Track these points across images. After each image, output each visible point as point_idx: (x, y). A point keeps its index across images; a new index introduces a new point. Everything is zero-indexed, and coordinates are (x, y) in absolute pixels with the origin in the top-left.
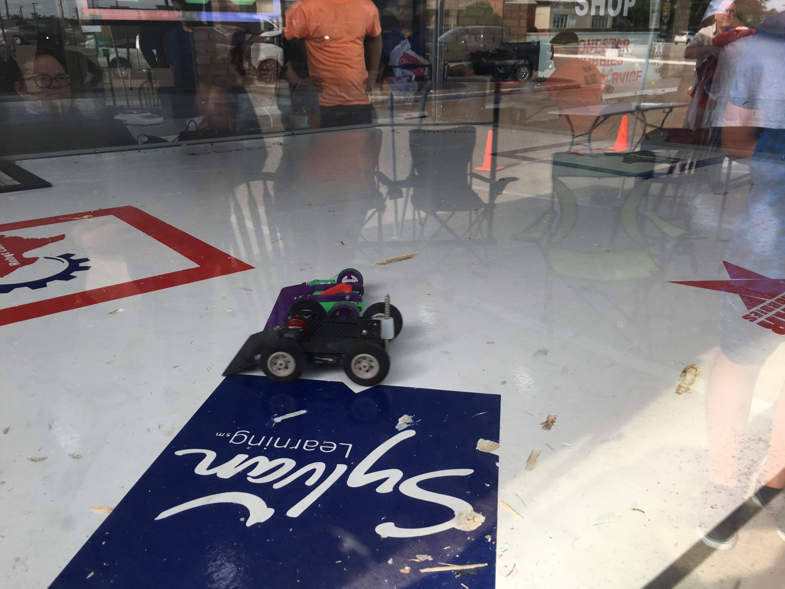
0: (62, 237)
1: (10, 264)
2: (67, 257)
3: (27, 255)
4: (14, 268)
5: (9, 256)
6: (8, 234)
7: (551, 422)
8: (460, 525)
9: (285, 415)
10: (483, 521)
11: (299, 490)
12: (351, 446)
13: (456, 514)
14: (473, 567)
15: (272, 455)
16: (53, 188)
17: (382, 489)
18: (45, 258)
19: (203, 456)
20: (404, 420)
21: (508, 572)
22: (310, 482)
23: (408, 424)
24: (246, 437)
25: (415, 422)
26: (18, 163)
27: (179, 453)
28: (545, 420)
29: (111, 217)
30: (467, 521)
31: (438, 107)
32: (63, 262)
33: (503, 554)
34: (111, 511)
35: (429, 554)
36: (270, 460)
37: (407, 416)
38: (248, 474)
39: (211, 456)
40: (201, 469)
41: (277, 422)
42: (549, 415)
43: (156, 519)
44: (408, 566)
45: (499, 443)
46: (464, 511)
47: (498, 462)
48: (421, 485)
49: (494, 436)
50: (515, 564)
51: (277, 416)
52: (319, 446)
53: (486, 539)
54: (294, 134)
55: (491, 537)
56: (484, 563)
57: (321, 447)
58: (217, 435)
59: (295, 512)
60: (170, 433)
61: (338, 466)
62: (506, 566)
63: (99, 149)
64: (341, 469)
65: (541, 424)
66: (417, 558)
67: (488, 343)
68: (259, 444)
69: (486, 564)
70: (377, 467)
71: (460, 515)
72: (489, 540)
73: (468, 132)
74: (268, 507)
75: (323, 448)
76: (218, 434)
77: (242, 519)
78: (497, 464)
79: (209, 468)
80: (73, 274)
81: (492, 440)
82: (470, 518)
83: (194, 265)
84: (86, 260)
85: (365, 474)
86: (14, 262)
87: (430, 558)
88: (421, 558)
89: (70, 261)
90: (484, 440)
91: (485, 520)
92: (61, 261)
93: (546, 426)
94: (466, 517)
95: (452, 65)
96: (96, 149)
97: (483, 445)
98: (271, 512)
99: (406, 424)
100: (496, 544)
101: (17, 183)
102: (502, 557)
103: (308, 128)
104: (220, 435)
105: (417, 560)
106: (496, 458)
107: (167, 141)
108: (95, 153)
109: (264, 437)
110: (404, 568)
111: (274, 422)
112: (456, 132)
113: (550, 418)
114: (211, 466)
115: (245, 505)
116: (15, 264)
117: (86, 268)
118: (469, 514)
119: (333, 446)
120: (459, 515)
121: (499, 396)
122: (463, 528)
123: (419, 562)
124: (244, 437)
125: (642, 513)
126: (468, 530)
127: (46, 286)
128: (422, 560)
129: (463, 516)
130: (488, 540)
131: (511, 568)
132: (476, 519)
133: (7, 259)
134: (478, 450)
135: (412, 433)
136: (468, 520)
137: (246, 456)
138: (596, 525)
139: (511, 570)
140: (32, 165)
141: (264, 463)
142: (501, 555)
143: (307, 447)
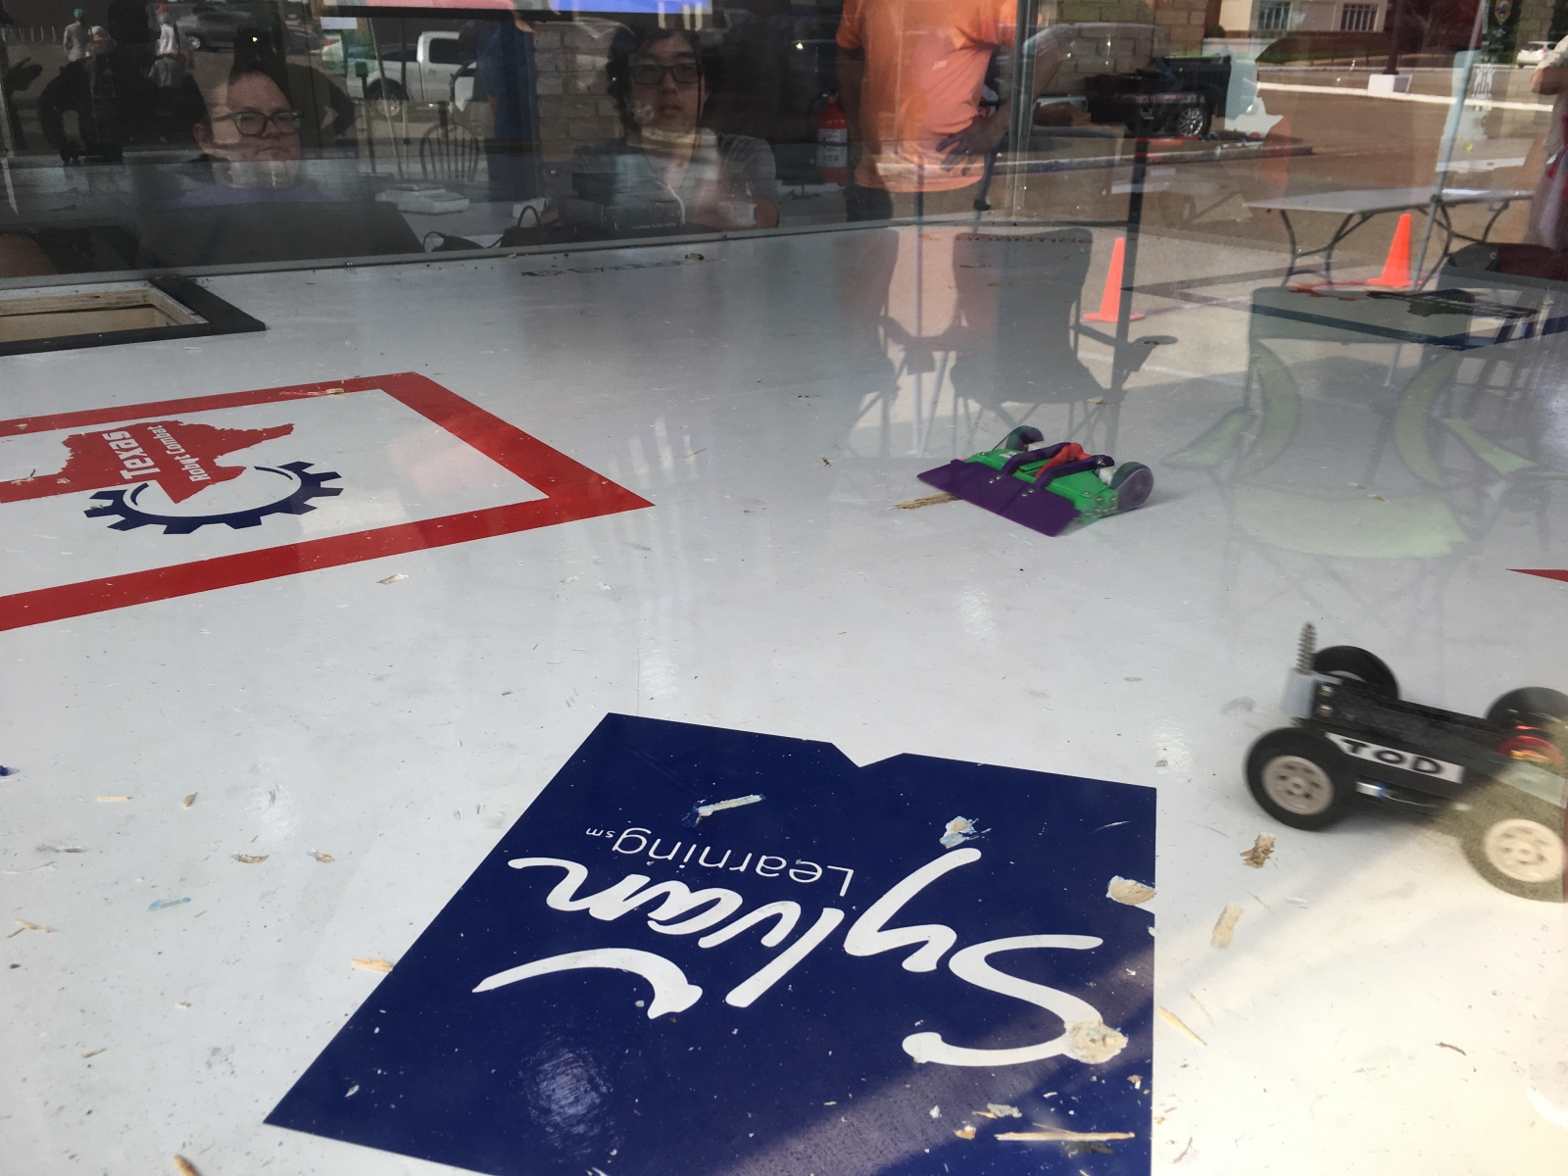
0: (287, 430)
1: (192, 479)
2: (298, 468)
3: (224, 461)
4: (201, 485)
5: (189, 463)
6: (187, 419)
7: (1263, 852)
8: (1077, 1050)
9: (719, 802)
10: (1124, 1046)
11: (748, 953)
12: (850, 873)
13: (1068, 1026)
14: (1104, 1137)
15: (697, 879)
16: (268, 332)
17: (913, 964)
18: (257, 468)
19: (562, 873)
20: (957, 828)
21: (1177, 1155)
22: (771, 940)
23: (965, 835)
24: (644, 841)
25: (979, 833)
26: (200, 281)
27: (517, 864)
28: (1252, 846)
29: (379, 395)
30: (1089, 1043)
31: (1018, 188)
32: (291, 479)
33: (1166, 1116)
34: (391, 969)
35: (1013, 1105)
36: (693, 890)
37: (964, 819)
38: (650, 915)
39: (577, 874)
40: (560, 898)
41: (704, 814)
42: (1259, 837)
43: (475, 990)
44: (971, 1126)
45: (1154, 886)
46: (1083, 1023)
47: (1153, 925)
48: (995, 961)
49: (1145, 873)
50: (1191, 1139)
51: (704, 804)
52: (787, 869)
53: (1130, 1082)
54: (725, 239)
55: (1142, 1081)
56: (1126, 1132)
57: (792, 872)
58: (587, 833)
59: (743, 996)
60: (499, 824)
61: (827, 911)
62: (1173, 1142)
63: (351, 258)
64: (831, 918)
65: (1243, 854)
66: (988, 1111)
67: (1127, 679)
68: (670, 857)
69: (1132, 1135)
70: (904, 918)
71: (1077, 1029)
72: (1138, 1086)
73: (1080, 241)
74: (690, 982)
75: (796, 874)
76: (591, 832)
77: (640, 1004)
78: (1151, 931)
79: (574, 898)
80: (310, 502)
81: (1139, 880)
82: (1096, 1037)
83: (536, 495)
84: (334, 476)
85: (880, 930)
86: (198, 474)
87: (1016, 1113)
88: (996, 1111)
89: (305, 478)
90: (1122, 879)
91: (1128, 1044)
92: (287, 475)
93: (1252, 859)
94: (1088, 1035)
95: (1044, 102)
96: (348, 259)
97: (1121, 889)
98: (696, 993)
99: (961, 836)
100: (1150, 1096)
101: (200, 321)
102: (1164, 1122)
103: (754, 227)
104: (594, 833)
105: (990, 1115)
106: (1149, 918)
107: (480, 247)
108: (345, 266)
109: (679, 844)
110: (962, 1127)
111: (697, 814)
112: (1054, 241)
113: (1261, 843)
114: (581, 893)
115: (645, 976)
116: (200, 478)
117: (336, 492)
118: (1094, 1030)
119: (816, 871)
120: (1074, 1029)
121: (1154, 791)
122: (1083, 1056)
123: (992, 1119)
124: (640, 842)
125: (1461, 1054)
126: (1092, 1062)
127: (260, 524)
128: (1000, 1115)
129: (1083, 1033)
130: (1134, 1085)
131: (1182, 1146)
132: (1109, 1040)
133: (187, 468)
134: (1110, 899)
135: (972, 855)
136: (1093, 1041)
137: (646, 879)
138: (1361, 1070)
139: (1183, 1150)
140: (228, 286)
141: (680, 896)
142: (1163, 1119)
143: (763, 869)
